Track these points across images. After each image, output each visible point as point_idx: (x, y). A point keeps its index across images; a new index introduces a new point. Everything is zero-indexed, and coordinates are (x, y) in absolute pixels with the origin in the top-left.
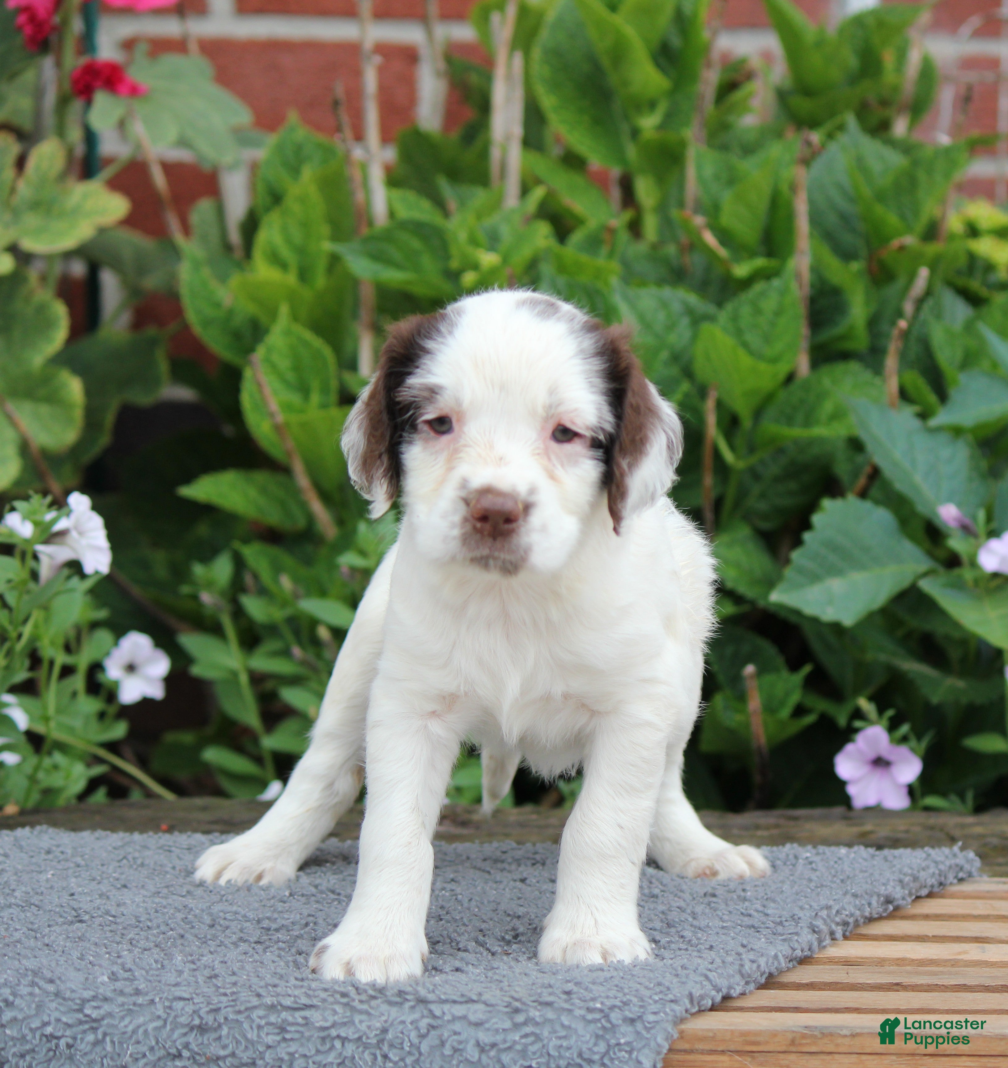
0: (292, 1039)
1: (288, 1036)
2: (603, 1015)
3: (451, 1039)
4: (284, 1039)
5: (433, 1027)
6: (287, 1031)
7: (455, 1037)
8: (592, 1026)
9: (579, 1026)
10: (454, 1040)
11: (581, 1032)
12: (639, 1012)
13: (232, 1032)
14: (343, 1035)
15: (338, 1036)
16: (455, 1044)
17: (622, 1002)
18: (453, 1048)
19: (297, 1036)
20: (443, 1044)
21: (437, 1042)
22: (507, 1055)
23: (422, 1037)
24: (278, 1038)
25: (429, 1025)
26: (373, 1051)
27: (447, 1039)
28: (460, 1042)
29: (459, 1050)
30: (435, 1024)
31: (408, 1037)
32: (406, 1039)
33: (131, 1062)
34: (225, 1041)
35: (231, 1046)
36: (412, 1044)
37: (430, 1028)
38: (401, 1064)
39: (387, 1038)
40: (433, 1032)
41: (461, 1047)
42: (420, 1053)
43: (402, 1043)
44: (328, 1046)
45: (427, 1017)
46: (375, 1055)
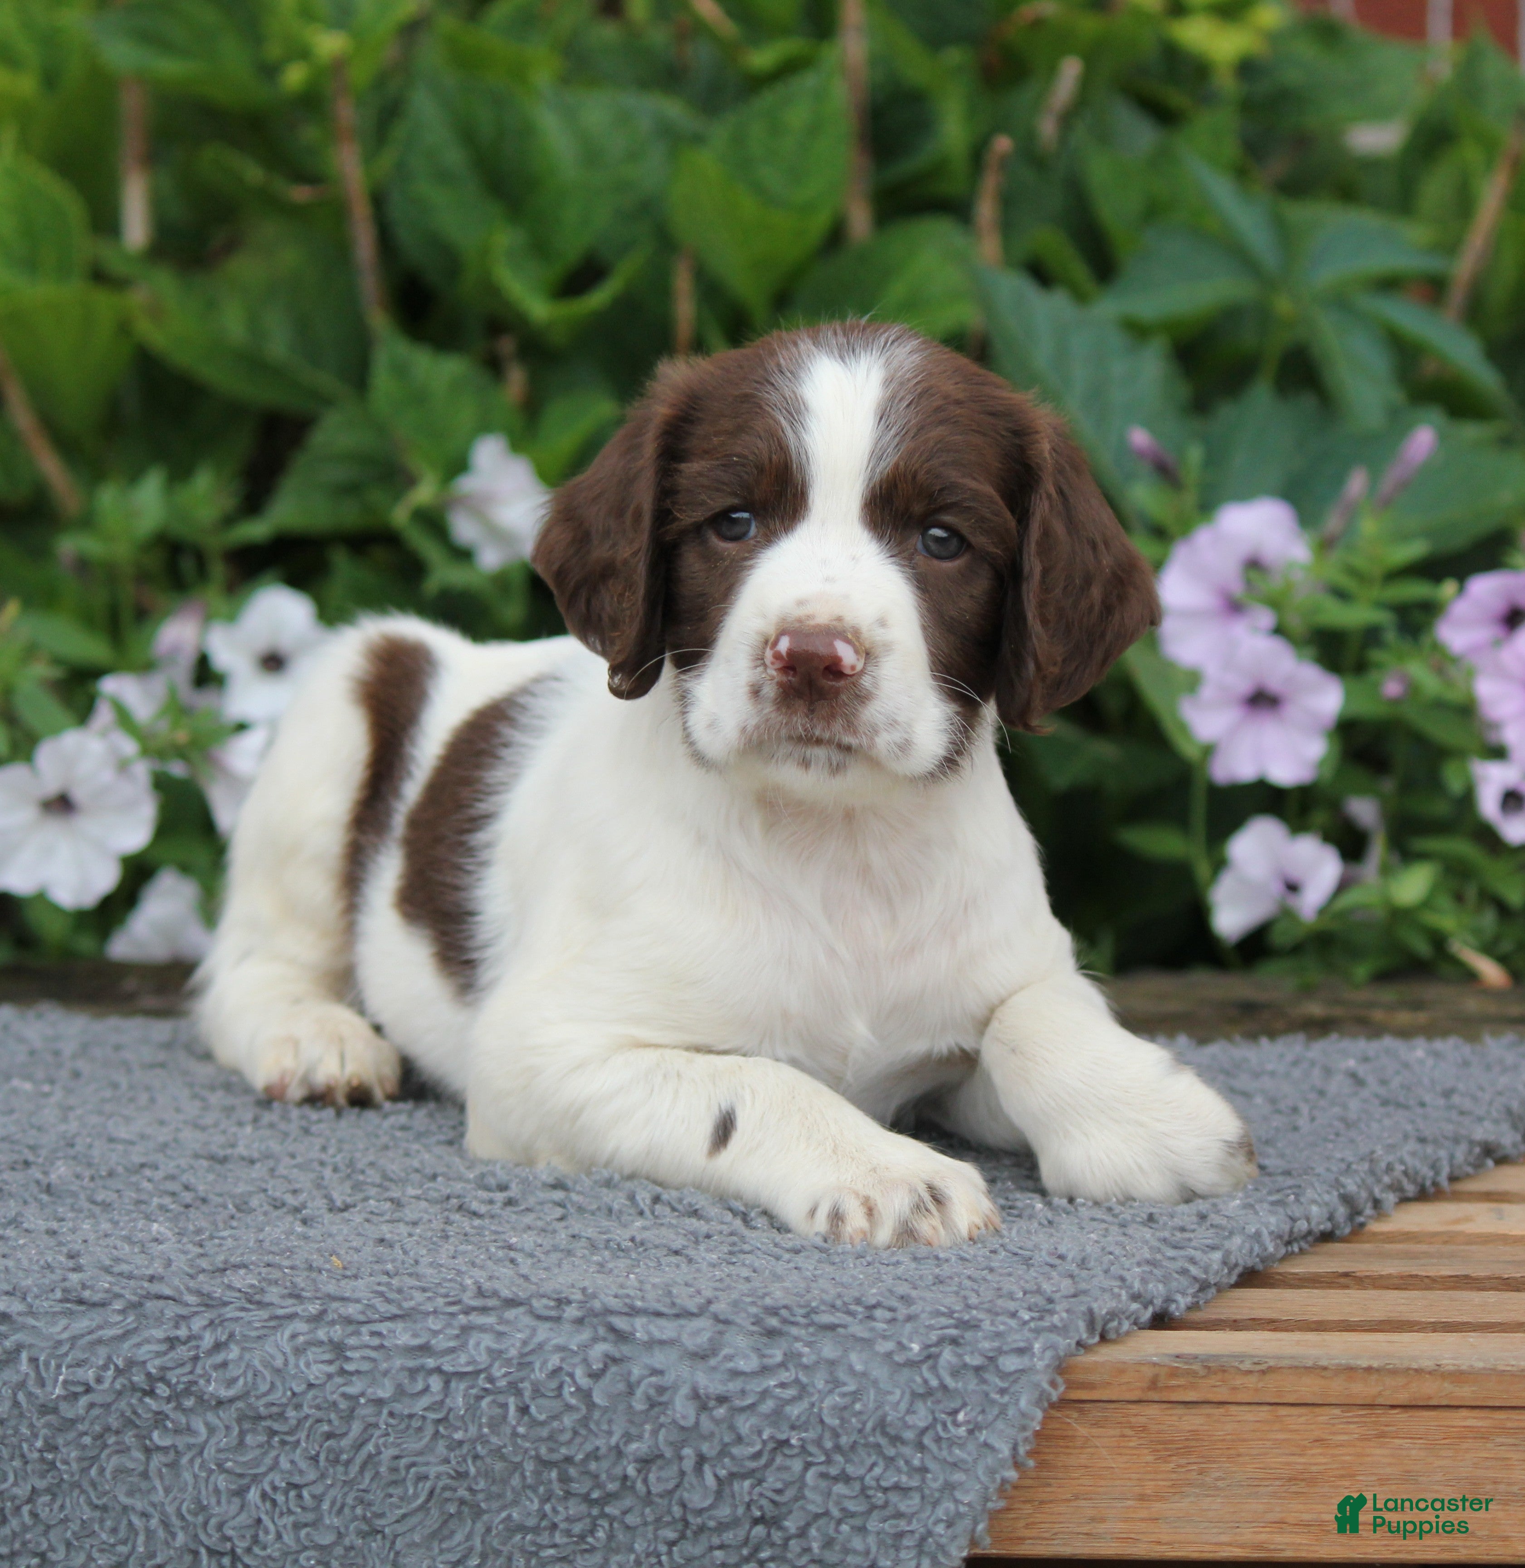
0: (358, 1372)
1: (350, 1367)
2: (924, 1355)
3: (646, 1381)
4: (342, 1372)
5: (615, 1360)
6: (348, 1359)
7: (653, 1379)
8: (905, 1374)
9: (880, 1372)
10: (650, 1385)
11: (884, 1383)
12: (990, 1350)
13: (247, 1356)
14: (447, 1368)
15: (438, 1370)
16: (652, 1392)
18: (649, 1398)
19: (365, 1366)
20: (631, 1390)
21: (621, 1387)
22: (747, 1420)
23: (595, 1376)
24: (331, 1369)
25: (607, 1356)
26: (501, 1399)
27: (639, 1383)
28: (661, 1390)
29: (660, 1404)
30: (617, 1355)
31: (571, 1375)
32: (568, 1379)
33: (65, 1398)
34: (233, 1371)
35: (241, 1382)
36: (579, 1389)
37: (609, 1361)
38: (555, 1424)
39: (532, 1377)
40: (613, 1369)
41: (664, 1399)
42: (591, 1405)
43: (560, 1387)
44: (420, 1386)
45: (604, 1340)
46: (504, 1406)
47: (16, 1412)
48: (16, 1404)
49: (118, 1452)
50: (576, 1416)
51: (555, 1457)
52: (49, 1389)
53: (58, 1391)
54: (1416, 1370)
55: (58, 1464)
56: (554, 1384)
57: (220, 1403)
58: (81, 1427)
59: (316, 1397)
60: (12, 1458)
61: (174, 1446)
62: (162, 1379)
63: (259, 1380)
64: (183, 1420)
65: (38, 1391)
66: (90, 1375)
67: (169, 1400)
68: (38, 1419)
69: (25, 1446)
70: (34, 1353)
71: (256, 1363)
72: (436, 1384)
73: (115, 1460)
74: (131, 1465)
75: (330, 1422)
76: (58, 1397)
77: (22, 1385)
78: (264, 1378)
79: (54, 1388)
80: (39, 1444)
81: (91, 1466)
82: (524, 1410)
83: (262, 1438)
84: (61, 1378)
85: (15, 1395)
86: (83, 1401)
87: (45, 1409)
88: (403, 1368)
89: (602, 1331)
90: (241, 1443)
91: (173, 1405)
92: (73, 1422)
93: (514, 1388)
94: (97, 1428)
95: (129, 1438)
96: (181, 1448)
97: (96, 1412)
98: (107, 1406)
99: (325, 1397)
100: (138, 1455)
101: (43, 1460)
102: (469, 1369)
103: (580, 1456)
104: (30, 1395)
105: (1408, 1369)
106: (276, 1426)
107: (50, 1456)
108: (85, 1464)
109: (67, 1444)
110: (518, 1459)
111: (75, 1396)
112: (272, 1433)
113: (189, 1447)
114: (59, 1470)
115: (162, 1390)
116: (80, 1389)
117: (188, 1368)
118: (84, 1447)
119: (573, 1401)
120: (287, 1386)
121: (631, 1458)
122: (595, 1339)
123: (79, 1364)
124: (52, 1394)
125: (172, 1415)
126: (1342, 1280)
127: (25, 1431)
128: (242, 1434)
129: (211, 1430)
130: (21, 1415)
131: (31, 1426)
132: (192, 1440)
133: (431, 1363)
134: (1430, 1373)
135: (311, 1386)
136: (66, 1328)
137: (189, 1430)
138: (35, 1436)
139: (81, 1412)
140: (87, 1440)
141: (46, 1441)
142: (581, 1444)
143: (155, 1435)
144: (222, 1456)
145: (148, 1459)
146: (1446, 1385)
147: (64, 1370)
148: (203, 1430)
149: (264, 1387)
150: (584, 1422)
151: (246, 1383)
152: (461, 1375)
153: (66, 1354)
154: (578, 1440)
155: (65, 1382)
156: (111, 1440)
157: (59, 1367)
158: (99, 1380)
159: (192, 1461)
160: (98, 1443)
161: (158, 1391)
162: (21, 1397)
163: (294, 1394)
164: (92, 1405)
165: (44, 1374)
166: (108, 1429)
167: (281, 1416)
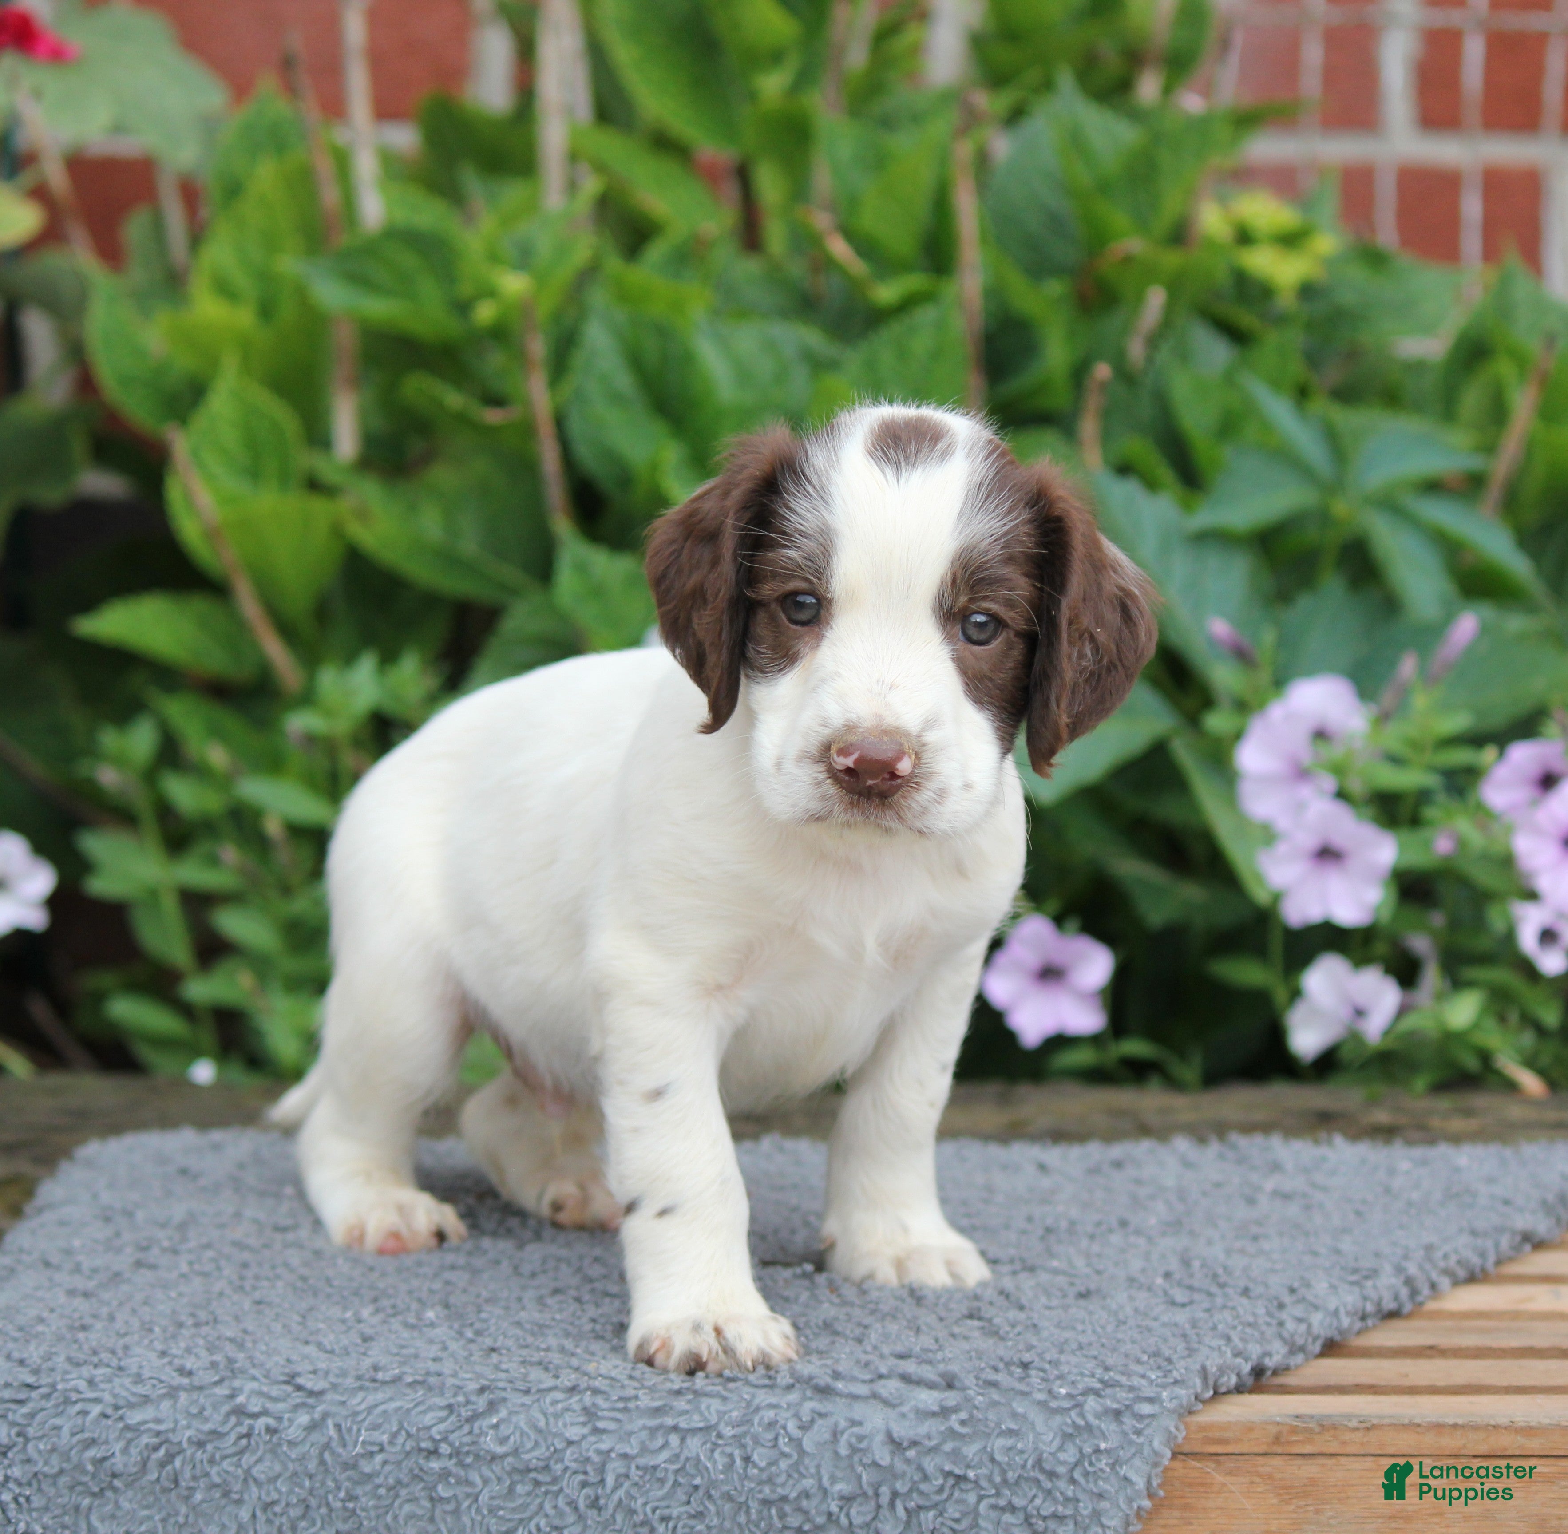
0: (608, 1431)
1: (601, 1425)
2: (1073, 1403)
3: (849, 1431)
4: (596, 1431)
5: (821, 1415)
6: (600, 1419)
7: (855, 1429)
8: (1058, 1419)
9: (1037, 1417)
10: (852, 1435)
11: (1040, 1427)
12: (1127, 1399)
13: (516, 1420)
14: (683, 1425)
15: (676, 1428)
16: (853, 1440)
17: (1101, 1381)
18: (851, 1445)
19: (614, 1425)
20: (837, 1439)
21: (827, 1436)
22: (933, 1459)
23: (804, 1427)
24: (586, 1429)
25: (813, 1411)
26: (728, 1450)
27: (842, 1433)
28: (861, 1438)
29: (860, 1450)
30: (823, 1411)
31: (784, 1428)
32: (782, 1432)
33: (362, 1456)
34: (504, 1430)
35: (512, 1439)
36: (791, 1439)
37: (816, 1416)
38: (773, 1469)
39: (752, 1430)
40: (820, 1422)
41: (863, 1445)
42: (802, 1452)
43: (776, 1438)
44: (660, 1442)
45: (811, 1399)
46: (731, 1456)
47: (322, 1468)
48: (322, 1462)
49: (409, 1501)
50: (790, 1462)
51: (774, 1497)
52: (350, 1447)
53: (358, 1449)
54: (1494, 1426)
55: (358, 1512)
56: (770, 1436)
57: (494, 1458)
58: (378, 1481)
59: (573, 1454)
60: (319, 1507)
61: (455, 1496)
62: (445, 1439)
63: (525, 1439)
64: (463, 1473)
65: (340, 1450)
66: (385, 1438)
67: (450, 1456)
68: (340, 1474)
69: (330, 1497)
70: (338, 1420)
71: (522, 1424)
72: (674, 1439)
73: (407, 1508)
74: (420, 1512)
75: (585, 1473)
76: (357, 1455)
77: (327, 1446)
78: (529, 1437)
79: (355, 1447)
80: (342, 1494)
81: (387, 1512)
82: (747, 1459)
83: (528, 1487)
84: (361, 1439)
85: (321, 1454)
86: (379, 1458)
87: (346, 1466)
88: (645, 1427)
89: (809, 1393)
90: (511, 1490)
91: (454, 1461)
92: (370, 1476)
93: (737, 1439)
94: (391, 1481)
95: (417, 1488)
96: (461, 1496)
97: (388, 1468)
98: (398, 1463)
99: (581, 1453)
100: (426, 1504)
101: (345, 1509)
102: (701, 1425)
103: (793, 1495)
104: (333, 1453)
105: (1488, 1425)
106: (541, 1477)
107: (351, 1505)
108: (381, 1511)
109: (365, 1494)
110: (742, 1499)
111: (372, 1454)
112: (537, 1483)
113: (468, 1495)
114: (359, 1516)
115: (444, 1449)
116: (375, 1448)
117: (466, 1428)
118: (379, 1498)
119: (787, 1450)
120: (549, 1442)
121: (836, 1496)
122: (805, 1398)
123: (375, 1427)
124: (353, 1451)
125: (454, 1470)
126: (1429, 1352)
127: (331, 1484)
128: (513, 1484)
129: (486, 1481)
130: (327, 1471)
131: (335, 1480)
132: (469, 1490)
133: (669, 1421)
134: (1506, 1428)
135: (570, 1443)
136: (363, 1400)
137: (468, 1482)
138: (338, 1488)
139: (378, 1467)
140: (382, 1491)
141: (347, 1492)
142: (794, 1485)
143: (440, 1488)
144: (495, 1503)
145: (433, 1506)
146: (1519, 1438)
147: (363, 1432)
148: (478, 1480)
149: (529, 1445)
150: (796, 1466)
151: (515, 1442)
152: (694, 1431)
153: (365, 1419)
154: (791, 1482)
155: (364, 1442)
156: (403, 1492)
157: (359, 1430)
158: (391, 1443)
159: (470, 1507)
160: (391, 1493)
161: (441, 1451)
162: (327, 1456)
163: (556, 1451)
164: (385, 1462)
165: (347, 1437)
166: (399, 1482)
167: (547, 1468)
